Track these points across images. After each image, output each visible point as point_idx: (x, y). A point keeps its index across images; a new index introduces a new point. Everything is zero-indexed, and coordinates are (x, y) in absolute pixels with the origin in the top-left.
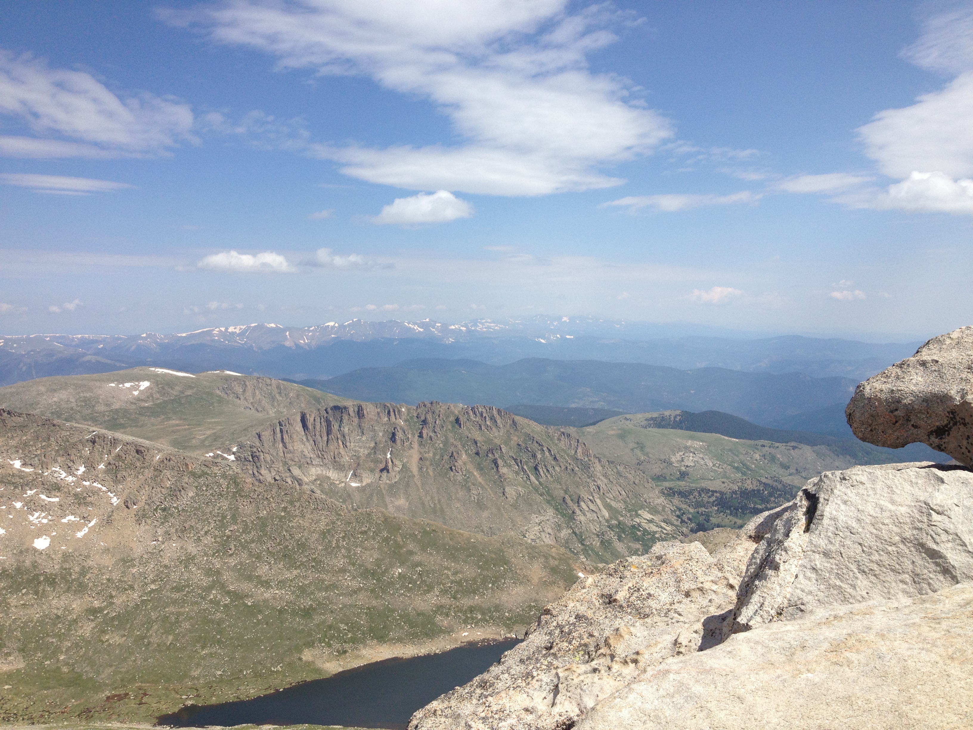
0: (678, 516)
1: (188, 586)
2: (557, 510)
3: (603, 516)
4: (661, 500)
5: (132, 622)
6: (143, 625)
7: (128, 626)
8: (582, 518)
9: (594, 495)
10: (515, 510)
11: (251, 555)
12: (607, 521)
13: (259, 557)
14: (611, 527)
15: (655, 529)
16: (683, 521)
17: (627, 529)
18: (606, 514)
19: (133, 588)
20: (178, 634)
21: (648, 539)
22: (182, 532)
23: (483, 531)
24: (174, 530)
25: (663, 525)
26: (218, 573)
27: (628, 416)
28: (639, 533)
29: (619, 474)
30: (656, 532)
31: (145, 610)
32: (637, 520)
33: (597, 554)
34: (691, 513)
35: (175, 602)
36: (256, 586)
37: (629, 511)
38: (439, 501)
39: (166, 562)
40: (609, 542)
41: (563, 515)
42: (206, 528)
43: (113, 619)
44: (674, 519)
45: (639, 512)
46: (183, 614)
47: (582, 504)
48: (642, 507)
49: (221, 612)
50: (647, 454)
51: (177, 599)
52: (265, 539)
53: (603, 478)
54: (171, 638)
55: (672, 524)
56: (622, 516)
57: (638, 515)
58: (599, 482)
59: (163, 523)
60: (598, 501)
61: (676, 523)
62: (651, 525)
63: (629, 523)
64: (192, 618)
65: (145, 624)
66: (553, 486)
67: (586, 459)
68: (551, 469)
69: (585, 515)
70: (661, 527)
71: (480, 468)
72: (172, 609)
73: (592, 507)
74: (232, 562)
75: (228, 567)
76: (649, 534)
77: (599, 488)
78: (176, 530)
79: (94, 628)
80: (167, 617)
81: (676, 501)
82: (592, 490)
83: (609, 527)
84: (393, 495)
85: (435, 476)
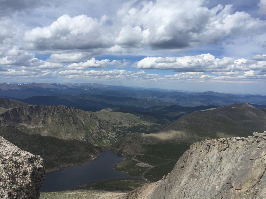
10: (77, 133)
14: (102, 136)
27: (107, 109)
66: (87, 127)
68: (87, 122)
71: (68, 123)
84: (43, 130)
85: (55, 125)
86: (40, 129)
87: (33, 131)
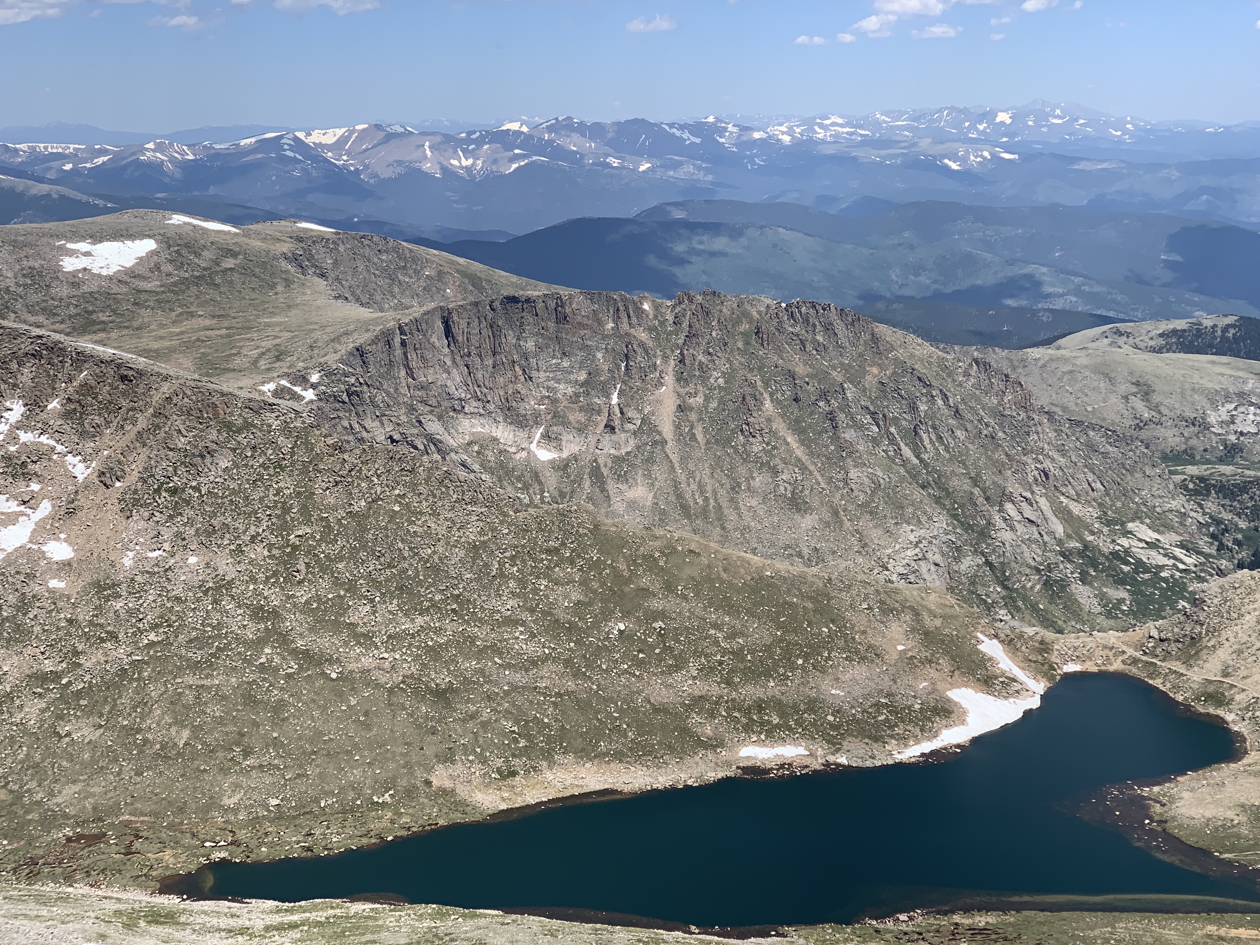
0: (1213, 536)
1: (219, 636)
2: (955, 516)
3: (1051, 533)
4: (1178, 503)
5: (114, 700)
6: (134, 708)
7: (107, 708)
8: (1007, 536)
9: (1036, 489)
10: (868, 517)
11: (337, 582)
12: (1060, 542)
13: (352, 587)
14: (1066, 555)
15: (1162, 560)
16: (1221, 547)
17: (1102, 560)
18: (1059, 530)
19: (117, 637)
20: (200, 727)
21: (1145, 582)
22: (209, 535)
23: (800, 555)
24: (192, 532)
25: (1178, 552)
26: (275, 614)
27: (1120, 326)
28: (1126, 568)
29: (1092, 447)
30: (1162, 567)
31: (138, 680)
32: (1125, 542)
33: (1034, 608)
34: (1241, 530)
35: (195, 666)
36: (346, 644)
37: (1108, 523)
38: (715, 492)
39: (178, 591)
40: (1063, 584)
41: (968, 528)
42: (252, 530)
43: (78, 694)
44: (1204, 543)
45: (1130, 526)
46: (209, 688)
47: (1009, 506)
48: (1137, 517)
49: (282, 689)
50: (1156, 408)
51: (199, 662)
52: (363, 554)
53: (1056, 456)
54: (186, 734)
55: (1199, 553)
56: (1092, 533)
57: (1127, 533)
58: (1047, 464)
59: (171, 517)
60: (1043, 503)
61: (1207, 550)
62: (1153, 553)
63: (1106, 547)
64: (224, 698)
65: (137, 707)
66: (948, 469)
67: (1023, 415)
68: (946, 435)
69: (1013, 528)
70: (1175, 558)
71: (797, 427)
72: (190, 679)
73: (1029, 512)
74: (302, 595)
75: (295, 605)
76: (1147, 570)
77: (1047, 476)
78: (197, 530)
79: (43, 711)
80: (180, 694)
81: (1211, 506)
82: (1031, 479)
83: (1063, 554)
84: (621, 478)
85: (708, 442)
86: (598, 467)
87: (551, 480)
